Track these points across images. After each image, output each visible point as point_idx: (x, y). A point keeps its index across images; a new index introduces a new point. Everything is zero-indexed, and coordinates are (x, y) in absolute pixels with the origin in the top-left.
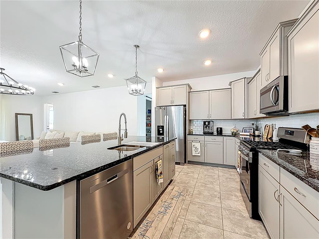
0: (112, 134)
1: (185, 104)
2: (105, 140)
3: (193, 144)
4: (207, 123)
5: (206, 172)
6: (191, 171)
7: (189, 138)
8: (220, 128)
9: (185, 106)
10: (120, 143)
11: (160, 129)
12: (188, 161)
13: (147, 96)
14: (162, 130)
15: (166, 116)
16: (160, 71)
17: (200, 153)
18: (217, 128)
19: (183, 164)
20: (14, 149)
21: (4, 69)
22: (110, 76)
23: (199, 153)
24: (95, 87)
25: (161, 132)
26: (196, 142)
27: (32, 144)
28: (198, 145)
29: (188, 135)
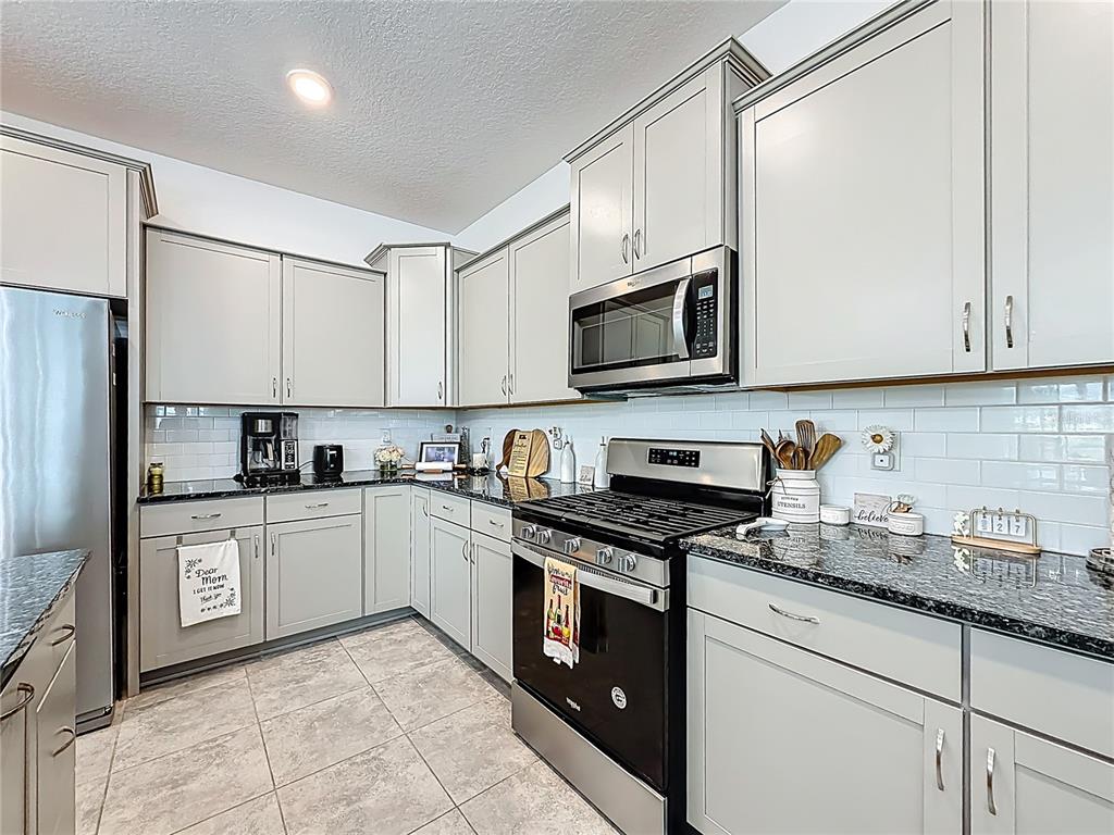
1: (123, 292)
3: (186, 553)
4: (263, 426)
5: (298, 704)
6: (195, 748)
8: (333, 448)
17: (238, 601)
18: (320, 450)
23: (230, 602)
26: (206, 536)
28: (224, 557)
29: (141, 501)
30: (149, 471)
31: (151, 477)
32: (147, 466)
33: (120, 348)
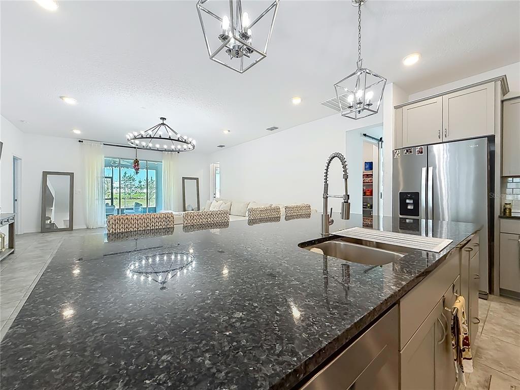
0: (301, 208)
1: (493, 133)
2: (287, 218)
7: (503, 225)
9: (491, 139)
10: (327, 230)
11: (408, 201)
12: (500, 289)
13: (365, 135)
14: (412, 202)
15: (424, 170)
16: (411, 61)
19: (485, 297)
20: (148, 226)
21: (165, 119)
22: (297, 101)
24: (272, 129)
25: (409, 207)
27: (172, 219)
29: (500, 217)
30: (504, 206)
31: (505, 209)
32: (503, 204)
33: (491, 155)
